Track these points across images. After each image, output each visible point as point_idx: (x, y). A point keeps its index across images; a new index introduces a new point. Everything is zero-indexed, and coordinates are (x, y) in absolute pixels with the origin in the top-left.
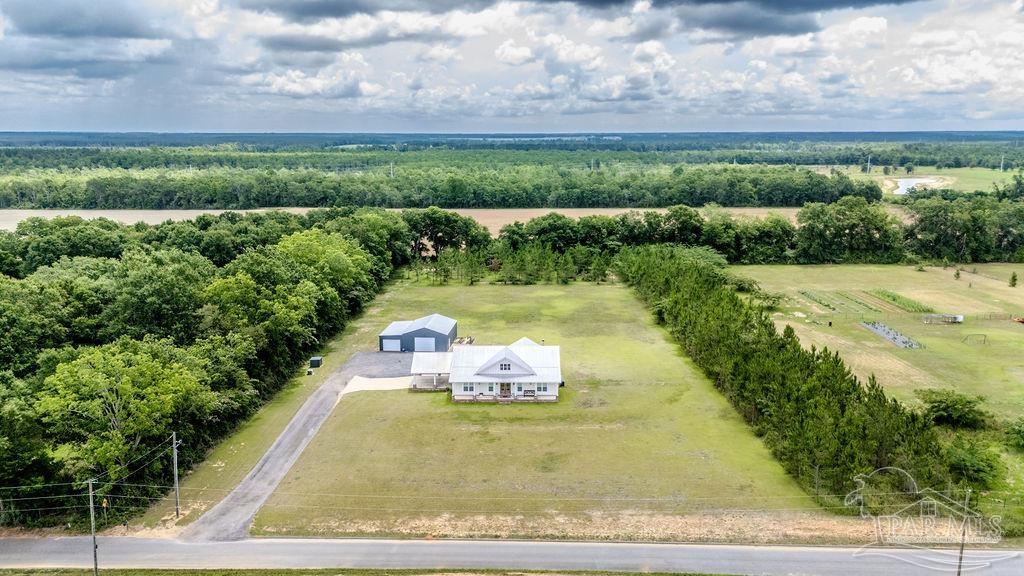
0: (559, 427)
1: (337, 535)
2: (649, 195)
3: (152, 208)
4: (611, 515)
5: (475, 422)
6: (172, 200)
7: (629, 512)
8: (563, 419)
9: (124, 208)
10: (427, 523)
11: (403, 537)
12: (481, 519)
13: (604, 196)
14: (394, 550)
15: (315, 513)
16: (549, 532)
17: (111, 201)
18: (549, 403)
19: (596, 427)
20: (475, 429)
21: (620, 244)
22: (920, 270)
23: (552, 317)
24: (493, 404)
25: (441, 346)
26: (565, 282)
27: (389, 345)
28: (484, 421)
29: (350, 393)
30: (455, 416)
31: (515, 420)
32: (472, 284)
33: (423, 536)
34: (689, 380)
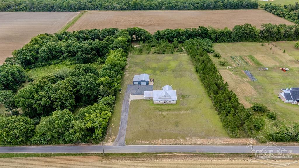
0: (177, 112)
1: (141, 144)
2: (192, 6)
3: (48, 11)
4: (190, 139)
5: (160, 111)
6: (53, 9)
7: (194, 138)
8: (178, 109)
9: (39, 11)
10: (157, 141)
11: (153, 145)
12: (167, 140)
13: (179, 6)
14: (153, 148)
15: (136, 139)
16: (179, 143)
17: (35, 9)
18: (174, 104)
19: (185, 112)
20: (160, 113)
21: (186, 38)
22: (262, 45)
23: (171, 69)
24: (162, 104)
25: (147, 83)
26: (172, 53)
27: (135, 83)
28: (162, 110)
29: (131, 101)
30: (155, 109)
31: (168, 110)
32: (148, 54)
33: (157, 144)
34: (204, 95)
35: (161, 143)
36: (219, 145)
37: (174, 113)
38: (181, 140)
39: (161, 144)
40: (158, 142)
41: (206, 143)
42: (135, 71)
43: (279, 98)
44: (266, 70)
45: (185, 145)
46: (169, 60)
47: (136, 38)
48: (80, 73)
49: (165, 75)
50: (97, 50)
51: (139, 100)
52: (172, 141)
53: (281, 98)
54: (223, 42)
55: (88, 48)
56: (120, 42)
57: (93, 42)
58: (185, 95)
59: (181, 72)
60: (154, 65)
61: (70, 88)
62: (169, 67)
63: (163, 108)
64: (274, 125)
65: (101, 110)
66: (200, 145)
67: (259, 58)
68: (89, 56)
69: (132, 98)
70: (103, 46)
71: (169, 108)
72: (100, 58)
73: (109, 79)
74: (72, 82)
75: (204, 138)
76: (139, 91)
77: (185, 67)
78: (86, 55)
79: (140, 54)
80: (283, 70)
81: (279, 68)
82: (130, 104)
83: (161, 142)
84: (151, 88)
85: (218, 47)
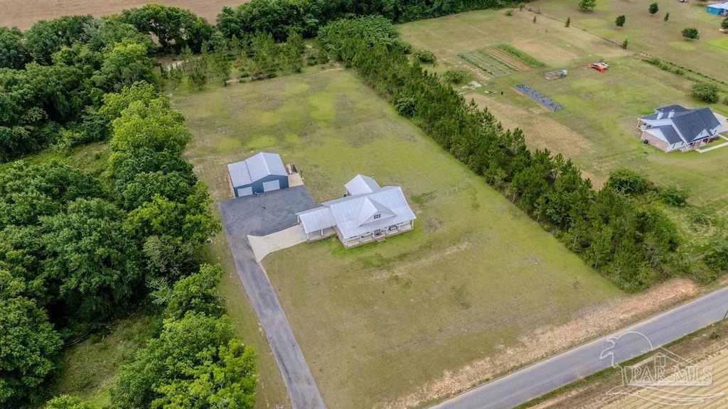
4: (533, 339)
5: (380, 268)
7: (540, 330)
8: (430, 246)
10: (442, 384)
12: (468, 368)
16: (512, 365)
18: (409, 232)
19: (455, 250)
20: (385, 275)
21: (317, 21)
22: (509, 14)
23: (325, 121)
24: (375, 243)
25: (284, 184)
26: (299, 71)
27: (242, 193)
28: (384, 264)
29: (264, 259)
30: (362, 265)
31: (402, 257)
32: (226, 85)
33: (448, 396)
34: (469, 180)
35: (458, 387)
36: (617, 329)
37: (425, 262)
38: (510, 351)
39: (460, 391)
40: (447, 387)
41: (581, 334)
42: (214, 151)
43: (646, 142)
44: (562, 76)
45: (530, 363)
46: (304, 95)
47: (162, 41)
48: (33, 206)
49: (322, 144)
50: (45, 103)
51: (289, 250)
52: (483, 364)
53: (650, 142)
54: (414, 19)
55: (8, 100)
56: (128, 59)
57: (20, 76)
58: (420, 194)
59: (360, 125)
60: (267, 119)
61: (17, 284)
62: (314, 115)
63: (384, 256)
64: (695, 222)
65: (213, 342)
66: (570, 347)
67: (525, 46)
68: (20, 130)
69: (262, 246)
70: (64, 85)
71: (403, 251)
72: (67, 129)
73: (172, 204)
74: (12, 253)
75: (566, 321)
76: (271, 217)
77: (360, 105)
78: (8, 130)
79: (200, 90)
80: (597, 68)
81: (585, 65)
82: (267, 271)
83: (457, 384)
84: (303, 194)
85: (410, 36)
